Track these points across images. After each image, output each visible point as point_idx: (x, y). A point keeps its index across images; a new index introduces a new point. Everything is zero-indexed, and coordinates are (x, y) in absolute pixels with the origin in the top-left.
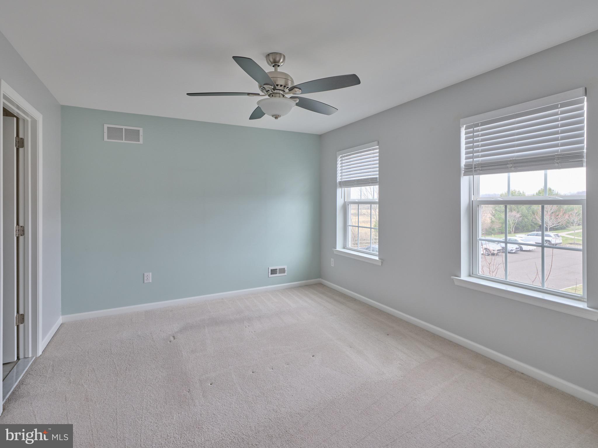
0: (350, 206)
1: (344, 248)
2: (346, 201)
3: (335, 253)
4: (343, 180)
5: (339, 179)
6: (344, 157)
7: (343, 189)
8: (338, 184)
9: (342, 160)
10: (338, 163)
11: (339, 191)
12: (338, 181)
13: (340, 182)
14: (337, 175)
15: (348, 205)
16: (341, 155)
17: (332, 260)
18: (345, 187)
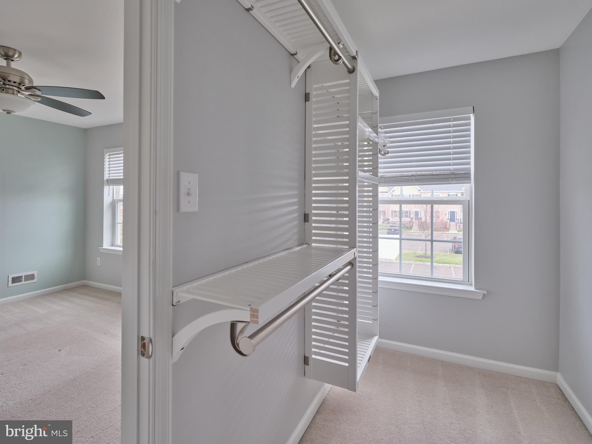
0: (120, 203)
1: (112, 246)
2: (115, 198)
3: (101, 251)
4: (110, 178)
5: (106, 177)
6: (112, 155)
7: (111, 187)
8: (105, 182)
9: (109, 158)
10: (106, 161)
11: (106, 189)
12: (105, 179)
13: (108, 180)
14: (105, 173)
15: (118, 202)
16: (109, 153)
17: (99, 258)
18: (114, 185)
